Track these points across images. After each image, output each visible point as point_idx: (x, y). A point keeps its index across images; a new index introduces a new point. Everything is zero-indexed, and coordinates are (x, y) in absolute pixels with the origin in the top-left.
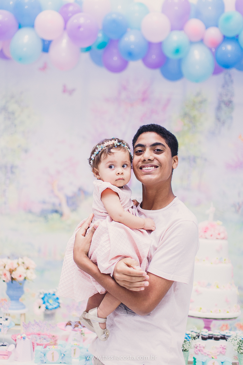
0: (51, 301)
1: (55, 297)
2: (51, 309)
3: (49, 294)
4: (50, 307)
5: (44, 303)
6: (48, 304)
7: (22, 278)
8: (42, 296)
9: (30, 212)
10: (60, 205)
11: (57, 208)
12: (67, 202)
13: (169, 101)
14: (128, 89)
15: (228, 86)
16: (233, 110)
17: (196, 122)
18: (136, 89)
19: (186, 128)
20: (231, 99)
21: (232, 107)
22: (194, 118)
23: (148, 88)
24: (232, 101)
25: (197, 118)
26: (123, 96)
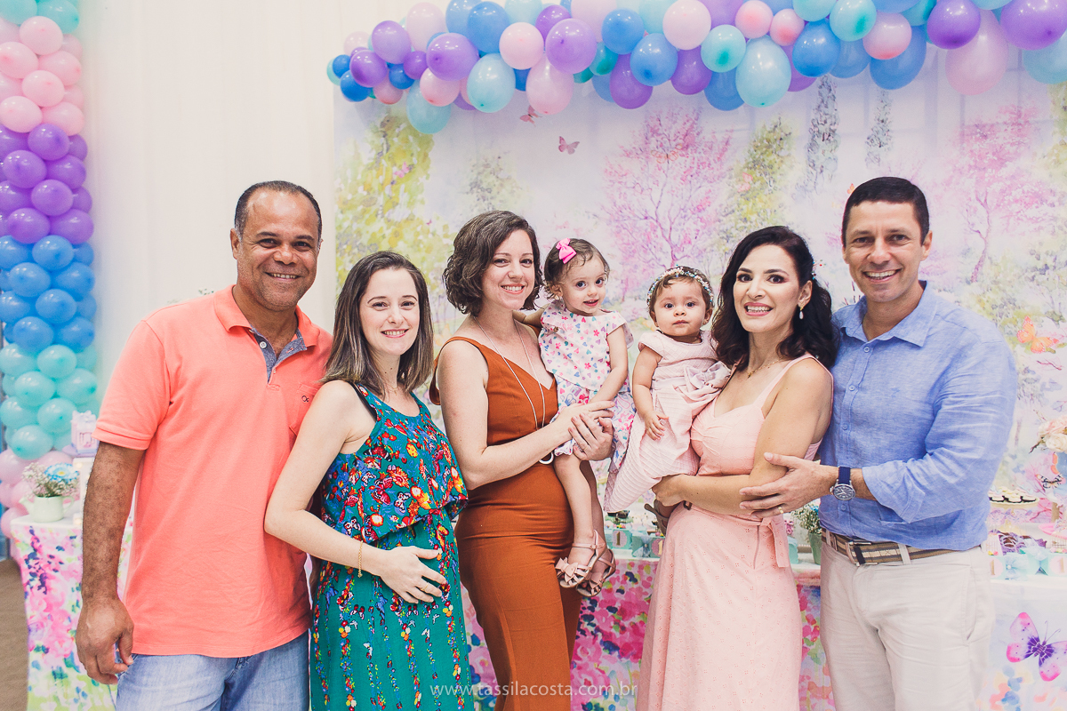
13: (727, 143)
14: (660, 132)
15: (826, 107)
16: (837, 146)
17: (773, 173)
18: (673, 131)
19: (758, 184)
20: (832, 128)
21: (835, 141)
22: (771, 167)
23: (692, 127)
24: (834, 131)
25: (776, 166)
26: (653, 144)
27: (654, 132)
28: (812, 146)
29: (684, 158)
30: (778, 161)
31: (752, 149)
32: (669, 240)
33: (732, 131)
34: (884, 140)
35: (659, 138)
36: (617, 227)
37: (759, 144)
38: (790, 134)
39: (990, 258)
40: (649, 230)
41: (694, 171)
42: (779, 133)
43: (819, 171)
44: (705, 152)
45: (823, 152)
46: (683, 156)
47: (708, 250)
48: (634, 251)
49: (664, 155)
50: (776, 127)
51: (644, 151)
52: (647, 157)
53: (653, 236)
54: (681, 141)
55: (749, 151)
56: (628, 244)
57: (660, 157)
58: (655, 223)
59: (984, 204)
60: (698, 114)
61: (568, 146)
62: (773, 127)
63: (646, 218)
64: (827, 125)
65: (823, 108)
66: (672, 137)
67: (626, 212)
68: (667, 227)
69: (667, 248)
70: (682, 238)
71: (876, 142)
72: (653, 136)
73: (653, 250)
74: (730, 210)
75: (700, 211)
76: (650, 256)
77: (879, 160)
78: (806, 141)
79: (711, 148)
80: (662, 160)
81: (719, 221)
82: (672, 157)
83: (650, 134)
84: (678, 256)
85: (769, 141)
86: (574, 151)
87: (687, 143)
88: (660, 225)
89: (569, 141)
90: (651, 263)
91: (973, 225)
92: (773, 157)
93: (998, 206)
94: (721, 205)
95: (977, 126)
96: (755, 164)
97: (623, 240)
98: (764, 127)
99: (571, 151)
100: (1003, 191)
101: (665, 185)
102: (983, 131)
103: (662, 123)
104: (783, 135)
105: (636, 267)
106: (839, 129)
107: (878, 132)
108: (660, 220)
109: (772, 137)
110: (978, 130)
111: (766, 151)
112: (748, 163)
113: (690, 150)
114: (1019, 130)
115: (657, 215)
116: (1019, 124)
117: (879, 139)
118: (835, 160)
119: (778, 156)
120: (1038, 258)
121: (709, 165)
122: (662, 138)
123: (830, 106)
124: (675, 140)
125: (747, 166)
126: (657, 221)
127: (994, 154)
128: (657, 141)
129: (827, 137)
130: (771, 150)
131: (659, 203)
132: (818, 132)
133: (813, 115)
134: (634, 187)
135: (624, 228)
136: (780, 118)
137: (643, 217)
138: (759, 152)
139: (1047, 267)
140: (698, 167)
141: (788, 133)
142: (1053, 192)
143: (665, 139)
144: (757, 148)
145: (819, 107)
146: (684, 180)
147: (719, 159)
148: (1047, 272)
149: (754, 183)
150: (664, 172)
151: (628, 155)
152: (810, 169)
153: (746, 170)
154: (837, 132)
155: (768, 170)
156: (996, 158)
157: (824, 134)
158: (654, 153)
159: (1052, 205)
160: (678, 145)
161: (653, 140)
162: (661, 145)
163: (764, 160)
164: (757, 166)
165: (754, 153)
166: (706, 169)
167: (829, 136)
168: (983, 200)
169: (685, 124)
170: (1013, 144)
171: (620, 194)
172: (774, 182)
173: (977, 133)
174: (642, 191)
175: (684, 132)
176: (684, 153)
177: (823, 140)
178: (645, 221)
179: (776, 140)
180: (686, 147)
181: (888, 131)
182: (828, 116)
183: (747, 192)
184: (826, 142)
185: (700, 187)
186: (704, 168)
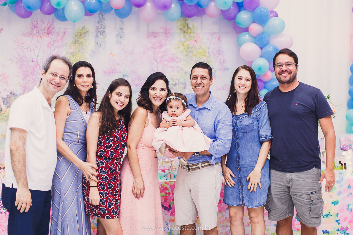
13: (65, 33)
14: (38, 27)
15: (101, 22)
16: (105, 37)
17: (83, 46)
18: (43, 27)
19: (77, 50)
20: (104, 30)
21: (105, 35)
23: (50, 26)
24: (104, 31)
25: (83, 43)
26: (35, 32)
27: (35, 27)
28: (97, 36)
29: (48, 38)
30: (84, 41)
31: (74, 36)
33: (66, 28)
34: (122, 36)
35: (37, 29)
36: (21, 65)
37: (77, 34)
40: (34, 66)
41: (52, 43)
42: (84, 31)
43: (99, 46)
44: (56, 36)
45: (101, 39)
46: (47, 37)
48: (28, 75)
49: (40, 36)
50: (83, 28)
51: (31, 34)
52: (33, 37)
53: (35, 69)
54: (46, 31)
55: (73, 37)
56: (25, 72)
58: (36, 64)
59: (156, 61)
60: (53, 21)
62: (82, 28)
63: (33, 61)
64: (102, 29)
65: (100, 22)
66: (43, 29)
67: (24, 59)
68: (41, 65)
71: (119, 36)
72: (34, 28)
73: (36, 74)
76: (35, 77)
77: (121, 43)
78: (95, 34)
79: (58, 35)
80: (39, 38)
82: (43, 37)
83: (34, 27)
85: (81, 33)
86: (1, 32)
87: (49, 31)
88: (38, 64)
90: (35, 80)
91: (153, 68)
92: (82, 40)
93: (160, 62)
95: (153, 33)
96: (76, 42)
97: (23, 70)
98: (79, 28)
100: (162, 57)
101: (40, 48)
102: (154, 35)
103: (38, 23)
104: (86, 31)
105: (29, 81)
106: (107, 30)
107: (120, 33)
108: (39, 62)
109: (82, 32)
110: (153, 34)
111: (80, 37)
112: (73, 41)
113: (50, 35)
114: (167, 35)
115: (37, 60)
116: (166, 33)
117: (120, 35)
118: (105, 42)
119: (84, 39)
120: (173, 81)
121: (58, 41)
122: (39, 29)
123: (103, 21)
124: (44, 30)
125: (72, 43)
126: (37, 63)
127: (159, 43)
128: (37, 30)
129: (102, 33)
130: (81, 37)
131: (38, 55)
132: (99, 31)
133: (97, 25)
134: (27, 49)
135: (24, 65)
136: (84, 25)
137: (31, 61)
138: (77, 37)
139: (176, 84)
140: (54, 42)
141: (88, 31)
142: (177, 58)
143: (40, 30)
144: (76, 36)
145: (99, 22)
146: (48, 47)
147: (62, 39)
148: (177, 85)
149: (76, 49)
150: (40, 43)
151: (25, 35)
152: (96, 45)
153: (72, 44)
154: (105, 32)
155: (81, 45)
156: (159, 45)
157: (101, 32)
158: (35, 35)
159: (177, 62)
160: (45, 32)
161: (35, 30)
162: (38, 32)
163: (79, 41)
164: (76, 43)
165: (75, 38)
166: (57, 43)
167: (103, 33)
168: (155, 59)
169: (48, 24)
170: (164, 40)
171: (22, 51)
172: (83, 49)
173: (153, 36)
174: (31, 50)
175: (48, 27)
176: (47, 36)
177: (101, 34)
178: (32, 62)
179: (83, 33)
180: (48, 34)
181: (123, 32)
182: (102, 25)
183: (73, 53)
184: (102, 35)
185: (54, 50)
186: (56, 42)
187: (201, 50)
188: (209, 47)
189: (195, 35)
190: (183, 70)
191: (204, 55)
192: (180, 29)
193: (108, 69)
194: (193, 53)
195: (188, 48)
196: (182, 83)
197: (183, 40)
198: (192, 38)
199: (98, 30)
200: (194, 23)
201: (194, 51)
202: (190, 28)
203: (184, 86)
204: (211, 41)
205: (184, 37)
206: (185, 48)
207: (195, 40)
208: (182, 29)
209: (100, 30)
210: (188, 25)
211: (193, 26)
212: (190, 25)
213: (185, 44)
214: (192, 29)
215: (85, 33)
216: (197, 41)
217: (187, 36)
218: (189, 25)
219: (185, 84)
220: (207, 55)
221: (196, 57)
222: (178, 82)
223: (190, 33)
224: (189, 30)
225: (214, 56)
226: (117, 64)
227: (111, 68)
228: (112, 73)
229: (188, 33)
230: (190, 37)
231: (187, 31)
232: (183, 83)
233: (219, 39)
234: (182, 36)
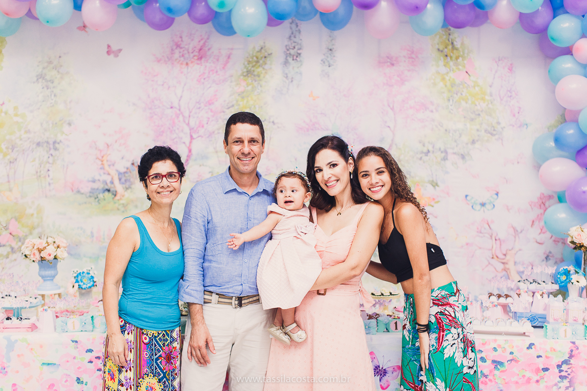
0: (85, 281)
1: (90, 275)
2: (85, 289)
3: (83, 273)
4: (84, 287)
5: (77, 282)
6: (81, 284)
7: (52, 257)
8: (75, 275)
9: (79, 192)
10: (112, 183)
11: (109, 186)
12: (120, 179)
13: (229, 57)
14: (182, 46)
15: (295, 37)
16: (301, 65)
17: (260, 80)
18: (191, 46)
19: (250, 88)
20: (299, 52)
21: (301, 61)
22: (259, 76)
23: (204, 44)
24: (300, 54)
25: (262, 76)
26: (177, 55)
27: (178, 46)
28: (286, 63)
29: (199, 66)
30: (263, 72)
31: (246, 63)
32: (188, 124)
33: (232, 49)
34: (331, 62)
35: (181, 50)
36: (151, 113)
37: (251, 60)
38: (271, 54)
39: (396, 145)
40: (174, 116)
42: (264, 53)
43: (290, 80)
44: (214, 63)
45: (293, 68)
46: (198, 64)
47: (216, 132)
48: (163, 132)
49: (185, 63)
50: (262, 48)
51: (170, 59)
52: (173, 64)
53: (176, 121)
54: (197, 54)
55: (244, 64)
56: (159, 126)
57: (182, 64)
58: (178, 112)
59: (392, 109)
60: (209, 36)
61: (113, 52)
62: (260, 48)
63: (172, 108)
64: (295, 50)
65: (292, 38)
66: (190, 50)
67: (157, 103)
68: (187, 114)
69: (187, 130)
70: (197, 123)
71: (327, 63)
72: (176, 48)
74: (231, 104)
75: (210, 104)
76: (174, 136)
77: (328, 76)
78: (282, 60)
79: (218, 60)
80: (184, 66)
81: (224, 112)
82: (191, 65)
83: (174, 47)
84: (194, 136)
85: (257, 58)
86: (118, 56)
87: (201, 54)
88: (182, 113)
89: (114, 48)
90: (175, 140)
91: (386, 122)
92: (260, 69)
93: (401, 110)
94: (225, 101)
95: (388, 57)
96: (249, 73)
97: (155, 123)
98: (254, 48)
99: (116, 56)
100: (403, 101)
101: (185, 85)
102: (390, 61)
103: (183, 39)
104: (266, 54)
106: (304, 53)
107: (328, 57)
108: (182, 109)
109: (260, 55)
110: (389, 60)
111: (255, 65)
112: (243, 73)
113: (203, 59)
114: (413, 62)
115: (179, 106)
116: (412, 58)
117: (328, 61)
118: (301, 74)
119: (264, 68)
120: (424, 146)
121: (217, 72)
122: (184, 51)
123: (297, 36)
124: (192, 53)
125: (242, 75)
126: (180, 110)
127: (398, 76)
128: (180, 52)
129: (295, 57)
130: (258, 64)
131: (181, 97)
132: (290, 54)
133: (286, 42)
134: (163, 85)
135: (156, 115)
136: (264, 43)
137: (169, 107)
138: (251, 65)
139: (429, 151)
140: (209, 73)
141: (270, 53)
142: (432, 103)
143: (186, 52)
144: (249, 62)
145: (290, 37)
146: (199, 82)
147: (223, 68)
148: (429, 154)
149: (248, 87)
150: (185, 75)
151: (159, 61)
152: (285, 79)
153: (242, 77)
154: (302, 55)
155: (257, 78)
156: (399, 79)
157: (293, 56)
158: (178, 61)
159: (432, 111)
160: (194, 56)
161: (177, 51)
162: (183, 56)
163: (254, 71)
164: (249, 75)
165: (248, 66)
166: (215, 74)
167: (297, 57)
168: (391, 106)
169: (199, 42)
170: (409, 71)
171: (153, 89)
172: (261, 86)
173: (388, 62)
174: (169, 87)
175: (199, 47)
176: (199, 62)
177: (293, 60)
178: (171, 110)
179: (262, 58)
180: (200, 58)
181: (334, 56)
182: (296, 44)
183: (243, 92)
184: (295, 61)
185: (210, 87)
186: (213, 74)
187: (477, 88)
188: (492, 83)
189: (465, 62)
190: (442, 126)
191: (483, 99)
192: (439, 50)
193: (304, 122)
194: (462, 94)
195: (453, 85)
196: (440, 149)
197: (443, 70)
198: (460, 67)
199: (288, 52)
200: (465, 38)
201: (463, 91)
202: (457, 49)
203: (443, 155)
204: (496, 72)
205: (445, 66)
206: (446, 86)
207: (465, 70)
208: (442, 51)
209: (292, 52)
210: (452, 43)
211: (462, 44)
212: (458, 44)
213: (447, 78)
214: (460, 49)
215: (265, 57)
216: (468, 72)
217: (451, 63)
218: (455, 43)
219: (446, 152)
220: (487, 98)
221: (466, 103)
222: (433, 147)
223: (457, 58)
224: (455, 51)
225: (501, 100)
226: (322, 113)
227: (311, 121)
228: (312, 130)
229: (454, 58)
230: (457, 65)
231: (452, 54)
232: (442, 149)
233: (510, 69)
234: (441, 63)
